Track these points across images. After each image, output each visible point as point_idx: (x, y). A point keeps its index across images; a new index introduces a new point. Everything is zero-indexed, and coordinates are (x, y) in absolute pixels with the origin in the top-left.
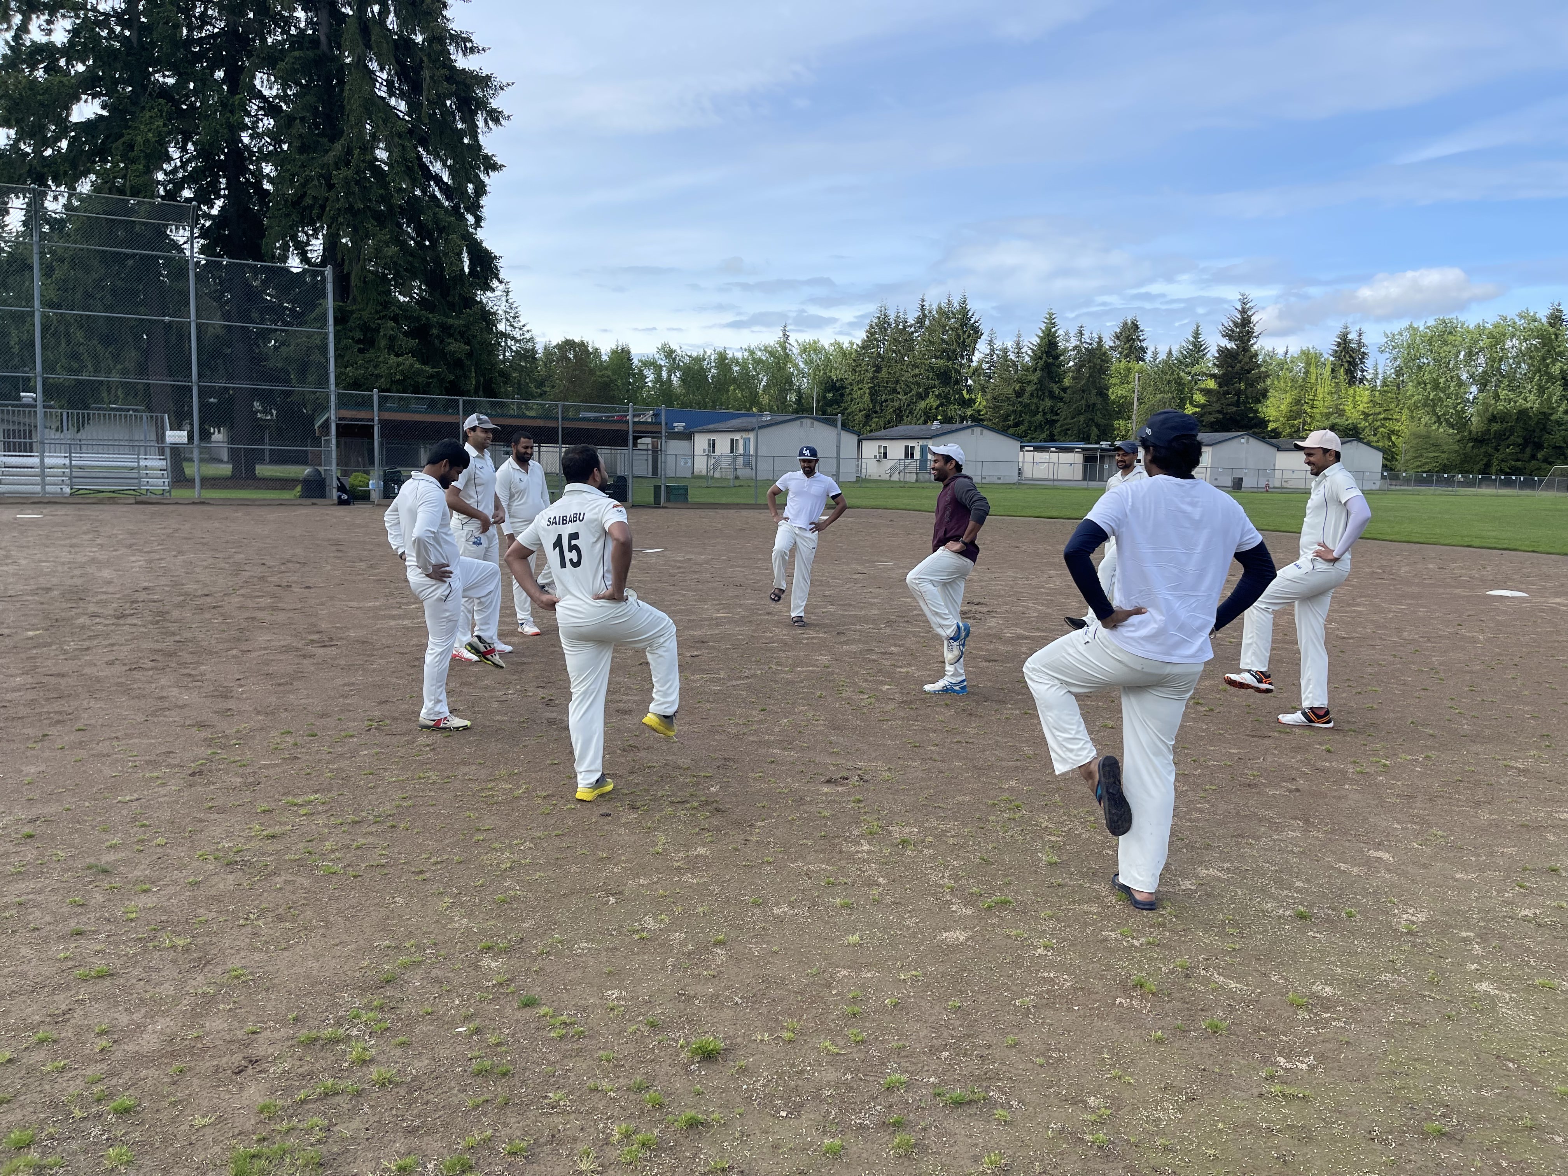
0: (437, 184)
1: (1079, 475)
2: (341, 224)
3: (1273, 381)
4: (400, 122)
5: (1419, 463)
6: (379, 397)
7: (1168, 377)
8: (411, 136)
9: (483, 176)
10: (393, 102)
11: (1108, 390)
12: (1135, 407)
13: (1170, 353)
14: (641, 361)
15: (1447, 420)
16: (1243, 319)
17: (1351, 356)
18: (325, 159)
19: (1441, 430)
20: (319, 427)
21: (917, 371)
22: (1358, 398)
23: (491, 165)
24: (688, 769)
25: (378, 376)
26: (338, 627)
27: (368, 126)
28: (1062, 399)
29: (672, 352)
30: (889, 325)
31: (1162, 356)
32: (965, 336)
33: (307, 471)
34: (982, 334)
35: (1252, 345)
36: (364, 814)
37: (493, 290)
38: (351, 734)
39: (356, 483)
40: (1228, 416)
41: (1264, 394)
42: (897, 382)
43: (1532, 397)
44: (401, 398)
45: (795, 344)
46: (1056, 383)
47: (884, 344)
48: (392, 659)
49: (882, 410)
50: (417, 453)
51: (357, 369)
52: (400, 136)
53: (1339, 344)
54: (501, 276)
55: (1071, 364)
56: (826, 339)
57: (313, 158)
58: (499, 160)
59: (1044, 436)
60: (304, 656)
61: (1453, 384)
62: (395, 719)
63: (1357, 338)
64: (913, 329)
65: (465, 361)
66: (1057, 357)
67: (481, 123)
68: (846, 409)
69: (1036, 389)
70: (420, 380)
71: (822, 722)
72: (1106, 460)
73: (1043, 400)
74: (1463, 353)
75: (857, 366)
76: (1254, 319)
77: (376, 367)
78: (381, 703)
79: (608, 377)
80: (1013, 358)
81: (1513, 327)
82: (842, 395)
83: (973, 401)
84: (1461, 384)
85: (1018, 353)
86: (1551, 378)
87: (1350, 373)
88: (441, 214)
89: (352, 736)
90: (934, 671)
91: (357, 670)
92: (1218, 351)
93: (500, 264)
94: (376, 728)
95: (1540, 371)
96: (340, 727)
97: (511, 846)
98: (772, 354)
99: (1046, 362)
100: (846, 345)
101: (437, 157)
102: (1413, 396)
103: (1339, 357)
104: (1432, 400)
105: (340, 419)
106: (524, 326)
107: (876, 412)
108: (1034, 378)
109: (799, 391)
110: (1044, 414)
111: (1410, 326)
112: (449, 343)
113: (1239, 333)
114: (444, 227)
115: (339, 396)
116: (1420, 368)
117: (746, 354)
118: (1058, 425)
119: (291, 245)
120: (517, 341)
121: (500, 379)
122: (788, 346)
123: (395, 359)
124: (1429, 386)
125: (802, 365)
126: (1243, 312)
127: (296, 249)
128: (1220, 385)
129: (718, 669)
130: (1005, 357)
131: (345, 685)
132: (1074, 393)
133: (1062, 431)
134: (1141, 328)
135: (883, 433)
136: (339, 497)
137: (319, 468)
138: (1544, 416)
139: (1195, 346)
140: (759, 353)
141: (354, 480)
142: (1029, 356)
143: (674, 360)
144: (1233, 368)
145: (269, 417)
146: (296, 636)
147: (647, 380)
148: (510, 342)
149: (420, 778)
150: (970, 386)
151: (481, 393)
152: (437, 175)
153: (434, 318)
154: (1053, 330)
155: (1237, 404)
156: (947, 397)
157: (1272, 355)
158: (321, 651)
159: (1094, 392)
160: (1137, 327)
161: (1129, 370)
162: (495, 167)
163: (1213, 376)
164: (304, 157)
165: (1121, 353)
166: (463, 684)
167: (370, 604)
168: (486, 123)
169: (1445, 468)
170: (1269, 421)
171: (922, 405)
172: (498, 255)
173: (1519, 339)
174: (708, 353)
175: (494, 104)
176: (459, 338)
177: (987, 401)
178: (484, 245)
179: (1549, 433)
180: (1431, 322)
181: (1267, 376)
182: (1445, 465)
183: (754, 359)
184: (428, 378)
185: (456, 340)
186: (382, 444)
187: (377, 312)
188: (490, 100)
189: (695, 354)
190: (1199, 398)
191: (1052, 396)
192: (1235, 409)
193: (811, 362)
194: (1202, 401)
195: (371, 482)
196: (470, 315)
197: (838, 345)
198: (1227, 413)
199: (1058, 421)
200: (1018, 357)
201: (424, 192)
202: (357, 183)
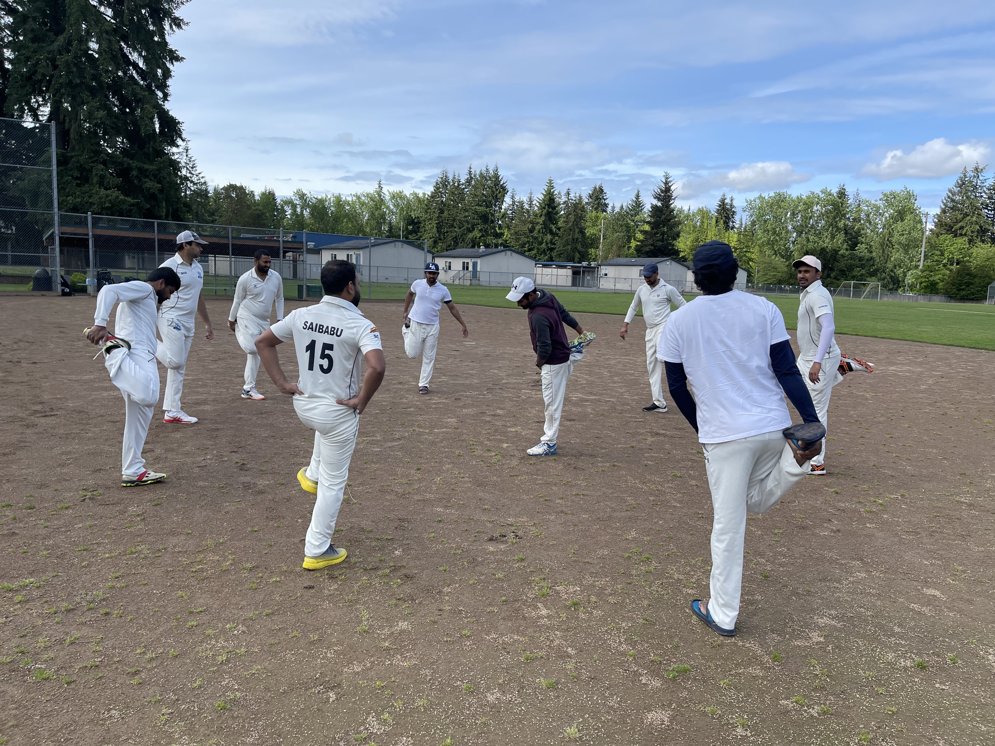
0: (134, 68)
1: (570, 283)
2: (63, 94)
3: (682, 227)
4: (107, 23)
5: (765, 279)
6: (93, 218)
7: (621, 223)
8: (115, 33)
9: (168, 65)
10: (102, 9)
11: (585, 230)
12: (601, 241)
13: (622, 207)
14: (282, 200)
15: (780, 253)
16: (666, 188)
17: (727, 213)
18: (51, 48)
19: (777, 259)
20: (46, 239)
21: (467, 214)
22: (731, 239)
23: (175, 57)
24: (371, 531)
25: (92, 204)
26: (58, 398)
27: (84, 26)
28: (557, 234)
29: (304, 195)
30: (449, 183)
31: (617, 210)
32: (497, 192)
33: (37, 270)
34: (508, 191)
35: (671, 204)
36: (78, 599)
37: (178, 146)
38: (67, 505)
39: (76, 280)
40: (657, 248)
41: (678, 236)
42: (454, 220)
43: (827, 241)
44: (109, 220)
45: (387, 193)
46: (554, 224)
47: (445, 195)
48: (105, 428)
49: (445, 238)
50: (123, 259)
51: (75, 198)
52: (107, 32)
53: (720, 206)
54: (184, 136)
55: (562, 212)
56: (408, 191)
57: (42, 47)
58: (180, 54)
59: (547, 257)
60: (28, 426)
61: (783, 232)
62: (108, 488)
63: (730, 202)
64: (464, 187)
65: (158, 195)
66: (554, 208)
67: (167, 27)
68: (421, 237)
69: (542, 228)
70: (124, 207)
71: (467, 479)
72: (586, 274)
73: (546, 235)
74: (789, 213)
75: (428, 209)
76: (672, 188)
77: (90, 197)
78: (95, 471)
79: (260, 210)
80: (527, 208)
81: (818, 199)
82: (418, 228)
83: (502, 234)
84: (787, 232)
85: (531, 205)
86: (838, 229)
87: (726, 223)
88: (138, 90)
89: (67, 508)
90: (534, 429)
91: (74, 439)
92: (651, 207)
93: (183, 128)
94: (90, 499)
95: (832, 225)
96: (56, 499)
97: (223, 631)
98: (372, 199)
99: (548, 211)
100: (421, 195)
101: (135, 49)
102: (762, 238)
103: (720, 213)
104: (772, 241)
105: (62, 233)
106: (200, 173)
107: (440, 239)
108: (541, 220)
109: (390, 223)
110: (547, 244)
111: (761, 196)
112: (146, 182)
113: (664, 196)
114: (140, 99)
115: (61, 217)
116: (765, 221)
117: (354, 198)
118: (555, 251)
119: (26, 108)
120: (195, 184)
121: (184, 209)
122: (382, 194)
123: (105, 192)
124: (770, 232)
125: (392, 207)
126: (666, 183)
127: (29, 112)
128: (652, 228)
129: (374, 432)
130: (522, 207)
131: (62, 454)
132: (565, 231)
133: (557, 255)
134: (605, 192)
135: (445, 253)
136: (63, 290)
137: (46, 268)
138: (836, 252)
139: (636, 204)
140: (363, 198)
141: (75, 277)
142: (537, 206)
143: (305, 200)
144: (660, 218)
145: (10, 232)
146: (22, 407)
147: (287, 213)
148: (189, 185)
149: (132, 553)
150: (500, 224)
151: (170, 218)
152: (134, 62)
153: (134, 164)
154: (552, 190)
155: (662, 240)
156: (486, 231)
157: (681, 211)
158: (43, 420)
159: (577, 230)
160: (602, 191)
161: (597, 217)
162: (178, 59)
163: (648, 223)
164: (35, 45)
165: (592, 207)
166: (167, 450)
167: (85, 377)
168: (171, 27)
169: (780, 282)
170: (680, 251)
171: (471, 235)
172: (181, 121)
173: (821, 206)
174: (329, 197)
175: (177, 13)
176: (153, 179)
177: (511, 234)
178: (170, 113)
179: (837, 262)
180: (772, 194)
181: (680, 223)
182: (780, 280)
183: (360, 202)
184: (130, 206)
185: (150, 180)
186: (95, 252)
187: (90, 158)
188: (174, 11)
189: (320, 197)
190: (640, 236)
191: (551, 232)
192: (661, 243)
193: (398, 205)
194: (641, 238)
195: (87, 280)
196: (161, 163)
197: (416, 195)
198: (656, 246)
199: (555, 248)
200: (530, 207)
201: (125, 73)
202: (75, 65)
